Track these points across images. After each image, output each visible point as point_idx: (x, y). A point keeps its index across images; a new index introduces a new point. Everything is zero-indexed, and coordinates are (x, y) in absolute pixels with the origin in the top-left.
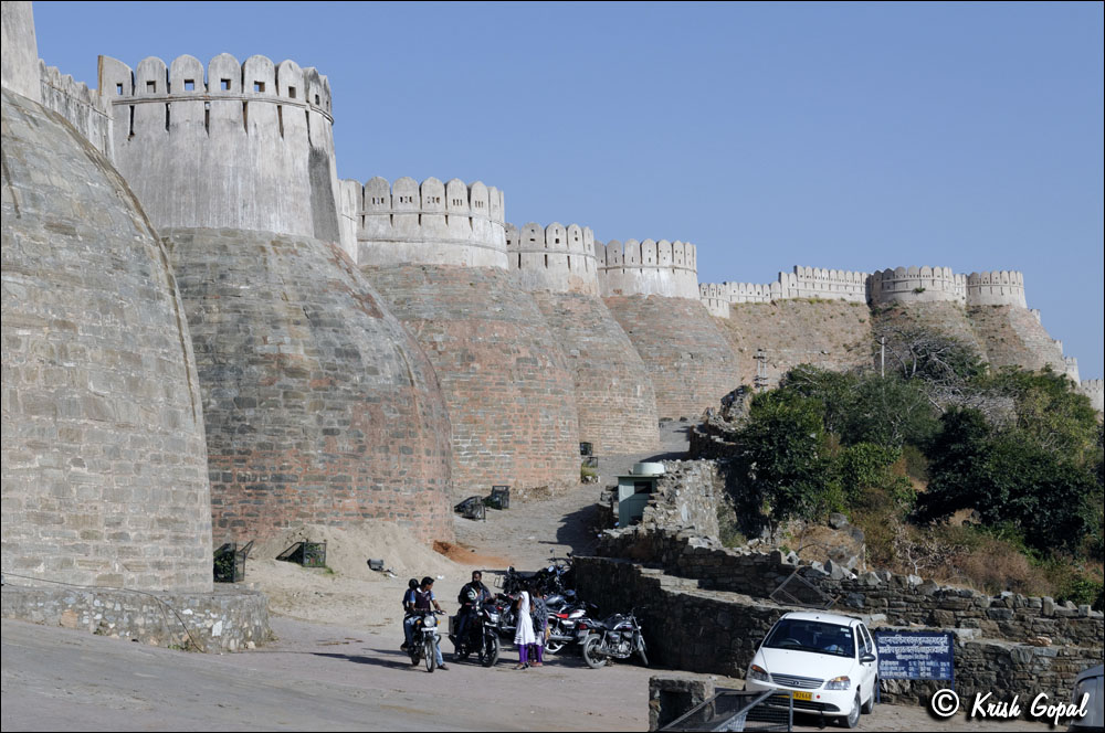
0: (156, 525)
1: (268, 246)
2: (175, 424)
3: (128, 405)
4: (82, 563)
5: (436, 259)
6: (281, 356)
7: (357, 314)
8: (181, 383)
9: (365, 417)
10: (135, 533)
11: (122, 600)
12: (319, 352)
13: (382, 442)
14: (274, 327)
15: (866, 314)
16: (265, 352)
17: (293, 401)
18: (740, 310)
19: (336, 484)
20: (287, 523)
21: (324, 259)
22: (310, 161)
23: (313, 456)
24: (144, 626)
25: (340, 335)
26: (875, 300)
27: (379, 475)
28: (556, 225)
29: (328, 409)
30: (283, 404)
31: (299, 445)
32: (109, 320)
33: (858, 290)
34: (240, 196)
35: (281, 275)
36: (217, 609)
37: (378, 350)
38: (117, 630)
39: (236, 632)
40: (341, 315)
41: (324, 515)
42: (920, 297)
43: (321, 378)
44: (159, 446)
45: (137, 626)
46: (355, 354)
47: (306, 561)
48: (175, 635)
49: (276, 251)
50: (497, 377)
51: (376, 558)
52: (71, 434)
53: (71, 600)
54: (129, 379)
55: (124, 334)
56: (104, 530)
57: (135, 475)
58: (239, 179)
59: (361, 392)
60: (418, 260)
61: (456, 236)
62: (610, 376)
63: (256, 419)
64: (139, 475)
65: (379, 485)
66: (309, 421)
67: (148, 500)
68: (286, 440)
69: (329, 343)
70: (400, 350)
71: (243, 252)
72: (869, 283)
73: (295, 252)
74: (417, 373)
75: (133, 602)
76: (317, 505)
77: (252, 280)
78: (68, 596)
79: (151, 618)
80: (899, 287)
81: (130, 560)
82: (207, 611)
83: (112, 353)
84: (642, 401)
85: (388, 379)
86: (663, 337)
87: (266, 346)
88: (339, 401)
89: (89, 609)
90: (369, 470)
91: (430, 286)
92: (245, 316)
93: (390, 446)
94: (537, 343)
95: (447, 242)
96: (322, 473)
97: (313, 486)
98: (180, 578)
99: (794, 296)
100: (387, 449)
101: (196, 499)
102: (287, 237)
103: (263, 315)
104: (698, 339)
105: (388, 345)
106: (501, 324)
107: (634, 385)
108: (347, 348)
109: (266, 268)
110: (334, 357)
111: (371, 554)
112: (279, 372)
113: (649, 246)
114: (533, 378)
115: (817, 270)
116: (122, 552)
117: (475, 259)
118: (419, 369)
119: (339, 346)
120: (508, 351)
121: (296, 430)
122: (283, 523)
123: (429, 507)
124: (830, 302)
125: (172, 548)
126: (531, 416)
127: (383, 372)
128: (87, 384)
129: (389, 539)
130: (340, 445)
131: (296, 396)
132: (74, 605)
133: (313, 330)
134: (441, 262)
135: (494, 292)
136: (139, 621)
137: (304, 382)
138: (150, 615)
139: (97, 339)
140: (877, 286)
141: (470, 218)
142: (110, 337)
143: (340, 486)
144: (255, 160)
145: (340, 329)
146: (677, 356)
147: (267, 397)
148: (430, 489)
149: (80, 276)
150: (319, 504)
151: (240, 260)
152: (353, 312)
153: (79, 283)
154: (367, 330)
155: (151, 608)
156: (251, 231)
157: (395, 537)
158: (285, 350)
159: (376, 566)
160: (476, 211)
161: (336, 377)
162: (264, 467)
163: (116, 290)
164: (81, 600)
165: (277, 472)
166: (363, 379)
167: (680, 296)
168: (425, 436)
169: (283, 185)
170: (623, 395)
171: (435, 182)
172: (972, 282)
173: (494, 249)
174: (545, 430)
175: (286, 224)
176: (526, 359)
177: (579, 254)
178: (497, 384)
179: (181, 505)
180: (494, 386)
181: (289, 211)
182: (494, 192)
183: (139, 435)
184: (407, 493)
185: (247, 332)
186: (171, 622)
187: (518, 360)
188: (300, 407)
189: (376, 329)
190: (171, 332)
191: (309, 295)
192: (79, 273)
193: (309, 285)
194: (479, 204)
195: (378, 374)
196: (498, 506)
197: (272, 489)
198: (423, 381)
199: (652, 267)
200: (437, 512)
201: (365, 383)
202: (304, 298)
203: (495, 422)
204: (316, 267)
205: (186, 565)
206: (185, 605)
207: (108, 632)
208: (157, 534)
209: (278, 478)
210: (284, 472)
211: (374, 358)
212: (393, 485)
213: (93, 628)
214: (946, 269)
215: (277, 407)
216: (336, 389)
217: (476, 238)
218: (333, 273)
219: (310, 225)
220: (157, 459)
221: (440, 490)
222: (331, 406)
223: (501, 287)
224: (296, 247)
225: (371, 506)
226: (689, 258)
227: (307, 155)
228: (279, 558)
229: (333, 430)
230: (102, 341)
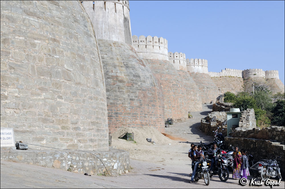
0: (91, 124)
1: (112, 44)
2: (97, 85)
3: (80, 76)
4: (61, 139)
5: (150, 57)
6: (117, 76)
7: (139, 65)
8: (99, 70)
9: (142, 95)
10: (82, 127)
11: (79, 155)
12: (128, 75)
13: (147, 103)
14: (115, 68)
15: (242, 80)
16: (112, 75)
17: (121, 90)
18: (213, 78)
19: (134, 115)
20: (119, 127)
21: (128, 49)
22: (124, 20)
23: (127, 107)
24: (88, 166)
25: (134, 70)
26: (244, 77)
27: (146, 113)
28: (176, 53)
29: (131, 93)
30: (118, 91)
31: (123, 103)
32: (72, 41)
33: (240, 74)
34: (104, 29)
35: (116, 53)
36: (115, 158)
37: (145, 76)
38: (77, 168)
39: (122, 167)
40: (134, 65)
41: (130, 125)
42: (255, 76)
43: (129, 83)
44: (91, 93)
45: (86, 166)
46: (139, 76)
47: (128, 139)
48: (100, 170)
49: (114, 46)
50: (167, 89)
51: (149, 138)
52: (57, 85)
53: (58, 156)
54: (80, 65)
55: (78, 47)
56: (71, 126)
57: (83, 104)
58: (103, 24)
59: (141, 88)
60: (145, 57)
61: (155, 51)
62: (191, 91)
63: (110, 95)
64: (84, 104)
65: (146, 116)
66: (126, 96)
67: (88, 114)
68: (118, 102)
69: (131, 73)
70: (151, 76)
71: (105, 46)
72: (243, 72)
73: (120, 46)
74: (156, 83)
75: (83, 156)
76: (128, 122)
77: (108, 54)
78: (57, 154)
79: (91, 163)
80: (250, 73)
81: (81, 138)
82: (112, 159)
83: (74, 54)
84: (198, 98)
85: (148, 84)
86: (200, 83)
87: (113, 73)
88: (135, 90)
89: (65, 159)
90: (143, 111)
91: (149, 65)
92: (106, 64)
93: (149, 104)
94: (177, 80)
95: (153, 53)
96: (130, 112)
97: (127, 116)
98: (99, 145)
99: (225, 75)
100: (148, 105)
101: (104, 115)
102: (117, 42)
103: (111, 64)
104: (209, 83)
105: (148, 75)
106: (168, 75)
107: (196, 94)
108: (137, 74)
109: (112, 51)
110: (133, 77)
111: (147, 137)
112: (116, 81)
113: (196, 60)
114: (176, 90)
115: (231, 69)
116: (78, 135)
117: (161, 58)
118: (156, 82)
119: (134, 74)
120: (170, 82)
121: (122, 99)
122: (118, 127)
123: (160, 123)
124: (234, 77)
125: (96, 133)
126: (176, 100)
127: (147, 82)
128: (64, 65)
129: (152, 132)
130: (135, 104)
131: (122, 88)
132: (59, 158)
133: (126, 69)
134: (152, 58)
135: (166, 67)
136: (86, 164)
137: (124, 84)
138: (91, 161)
139: (68, 47)
140: (245, 73)
141: (159, 47)
142: (73, 48)
143: (135, 116)
144: (108, 19)
145: (134, 69)
146: (204, 88)
147: (113, 89)
148: (160, 117)
149: (61, 22)
150: (129, 121)
151: (104, 48)
152: (138, 64)
153: (61, 25)
154: (142, 70)
155: (91, 158)
156: (107, 40)
157: (154, 131)
158: (118, 74)
159: (149, 141)
160: (161, 45)
161: (133, 83)
162: (112, 110)
163: (75, 30)
164: (62, 156)
165: (116, 112)
166: (141, 84)
167: (204, 73)
168: (159, 102)
169: (116, 27)
170: (194, 96)
171: (150, 37)
172: (266, 73)
173: (166, 55)
174: (180, 104)
175: (117, 38)
176: (175, 85)
177: (182, 60)
178: (168, 91)
179: (100, 117)
180: (167, 92)
181: (118, 34)
182: (165, 40)
183: (84, 88)
184: (154, 119)
185: (107, 69)
186: (98, 164)
187: (173, 85)
188: (123, 92)
189: (144, 70)
190: (95, 50)
191: (125, 59)
192: (61, 21)
193: (124, 56)
194: (162, 43)
195: (145, 82)
196: (170, 124)
197: (114, 117)
198: (158, 85)
199: (197, 65)
200: (162, 124)
201: (142, 85)
202: (123, 60)
203: (167, 101)
204: (126, 51)
205: (101, 140)
206: (104, 157)
207: (73, 169)
208: (91, 128)
209: (117, 113)
210: (118, 112)
211: (144, 78)
212: (150, 116)
213: (67, 168)
214: (261, 69)
215: (116, 92)
216: (134, 87)
217: (161, 52)
218: (131, 53)
219: (124, 39)
220: (91, 98)
221: (162, 118)
222: (132, 92)
223: (168, 65)
224: (120, 45)
225: (144, 122)
226: (206, 63)
227: (123, 18)
228: (119, 138)
229: (132, 99)
230: (70, 49)
